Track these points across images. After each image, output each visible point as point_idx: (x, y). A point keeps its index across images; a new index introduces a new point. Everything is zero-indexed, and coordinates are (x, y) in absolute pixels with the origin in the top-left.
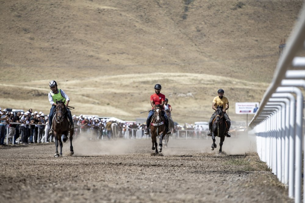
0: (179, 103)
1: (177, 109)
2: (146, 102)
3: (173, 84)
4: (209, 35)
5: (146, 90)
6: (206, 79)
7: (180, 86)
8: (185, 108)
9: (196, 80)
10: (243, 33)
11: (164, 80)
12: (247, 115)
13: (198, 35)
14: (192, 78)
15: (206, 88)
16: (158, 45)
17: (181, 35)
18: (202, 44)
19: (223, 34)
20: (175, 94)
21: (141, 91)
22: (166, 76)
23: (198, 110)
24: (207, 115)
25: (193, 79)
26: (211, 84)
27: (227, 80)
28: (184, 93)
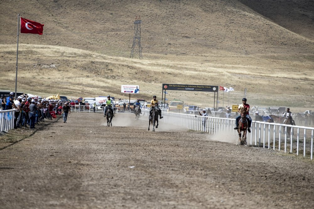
0: (43, 74)
1: (41, 80)
2: (11, 71)
3: (37, 55)
4: (66, 6)
5: (11, 60)
6: (68, 52)
7: (44, 58)
8: (49, 78)
9: (58, 52)
10: (99, 6)
11: (29, 51)
12: (130, 94)
13: (54, 5)
14: (54, 50)
15: (69, 60)
16: (15, 14)
17: (38, 5)
18: (59, 15)
19: (79, 6)
20: (40, 65)
21: (6, 61)
22: (29, 48)
23: (61, 81)
24: (69, 86)
25: (56, 52)
26: (73, 57)
27: (87, 53)
28: (47, 65)
